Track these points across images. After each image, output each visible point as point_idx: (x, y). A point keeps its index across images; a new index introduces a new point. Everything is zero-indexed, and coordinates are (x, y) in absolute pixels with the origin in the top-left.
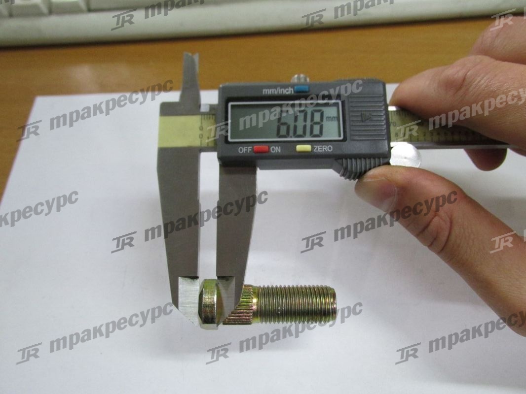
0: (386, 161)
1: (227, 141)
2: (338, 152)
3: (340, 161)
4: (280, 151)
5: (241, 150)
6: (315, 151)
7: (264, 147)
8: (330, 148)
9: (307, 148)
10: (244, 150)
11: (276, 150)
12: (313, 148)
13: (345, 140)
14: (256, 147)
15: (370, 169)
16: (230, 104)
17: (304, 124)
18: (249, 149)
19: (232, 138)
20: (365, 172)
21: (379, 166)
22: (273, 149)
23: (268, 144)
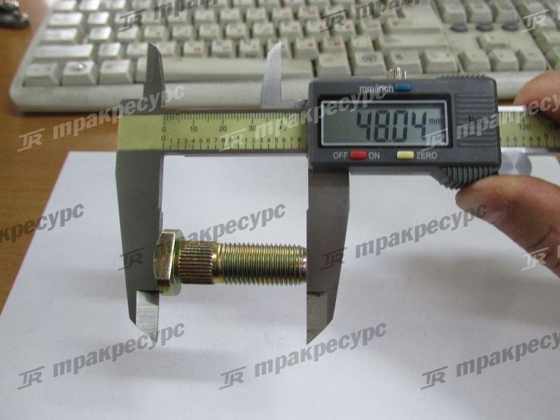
0: (495, 170)
1: (320, 146)
2: (443, 160)
3: (445, 170)
4: (379, 158)
5: (336, 155)
6: (417, 157)
7: (362, 153)
8: (434, 155)
9: (409, 154)
10: (339, 156)
11: (375, 156)
12: (415, 155)
13: (451, 145)
14: (353, 152)
15: (478, 179)
16: (323, 103)
17: (404, 126)
18: (345, 154)
19: (324, 142)
20: (473, 181)
21: (488, 175)
22: (372, 155)
23: (366, 149)
